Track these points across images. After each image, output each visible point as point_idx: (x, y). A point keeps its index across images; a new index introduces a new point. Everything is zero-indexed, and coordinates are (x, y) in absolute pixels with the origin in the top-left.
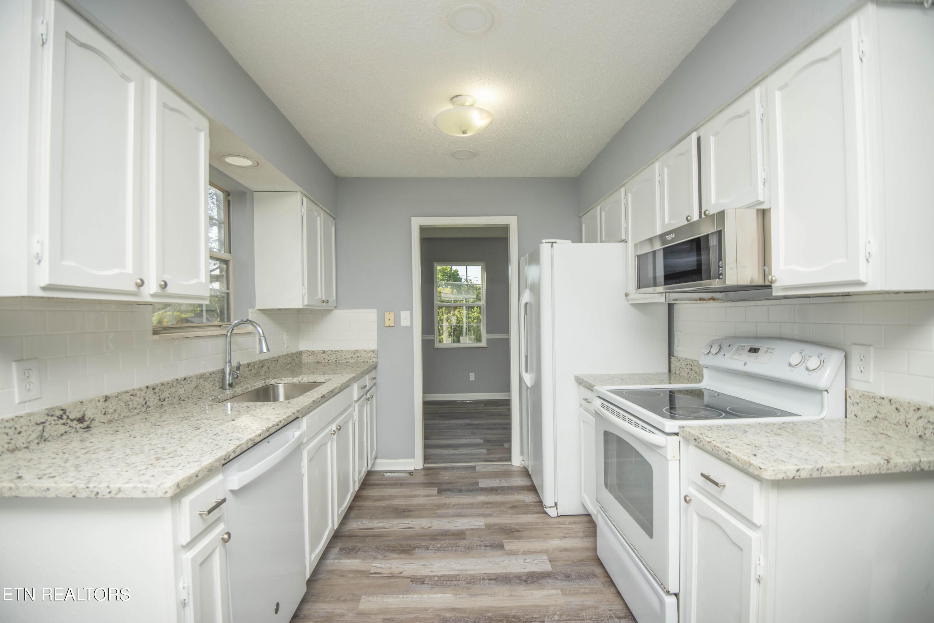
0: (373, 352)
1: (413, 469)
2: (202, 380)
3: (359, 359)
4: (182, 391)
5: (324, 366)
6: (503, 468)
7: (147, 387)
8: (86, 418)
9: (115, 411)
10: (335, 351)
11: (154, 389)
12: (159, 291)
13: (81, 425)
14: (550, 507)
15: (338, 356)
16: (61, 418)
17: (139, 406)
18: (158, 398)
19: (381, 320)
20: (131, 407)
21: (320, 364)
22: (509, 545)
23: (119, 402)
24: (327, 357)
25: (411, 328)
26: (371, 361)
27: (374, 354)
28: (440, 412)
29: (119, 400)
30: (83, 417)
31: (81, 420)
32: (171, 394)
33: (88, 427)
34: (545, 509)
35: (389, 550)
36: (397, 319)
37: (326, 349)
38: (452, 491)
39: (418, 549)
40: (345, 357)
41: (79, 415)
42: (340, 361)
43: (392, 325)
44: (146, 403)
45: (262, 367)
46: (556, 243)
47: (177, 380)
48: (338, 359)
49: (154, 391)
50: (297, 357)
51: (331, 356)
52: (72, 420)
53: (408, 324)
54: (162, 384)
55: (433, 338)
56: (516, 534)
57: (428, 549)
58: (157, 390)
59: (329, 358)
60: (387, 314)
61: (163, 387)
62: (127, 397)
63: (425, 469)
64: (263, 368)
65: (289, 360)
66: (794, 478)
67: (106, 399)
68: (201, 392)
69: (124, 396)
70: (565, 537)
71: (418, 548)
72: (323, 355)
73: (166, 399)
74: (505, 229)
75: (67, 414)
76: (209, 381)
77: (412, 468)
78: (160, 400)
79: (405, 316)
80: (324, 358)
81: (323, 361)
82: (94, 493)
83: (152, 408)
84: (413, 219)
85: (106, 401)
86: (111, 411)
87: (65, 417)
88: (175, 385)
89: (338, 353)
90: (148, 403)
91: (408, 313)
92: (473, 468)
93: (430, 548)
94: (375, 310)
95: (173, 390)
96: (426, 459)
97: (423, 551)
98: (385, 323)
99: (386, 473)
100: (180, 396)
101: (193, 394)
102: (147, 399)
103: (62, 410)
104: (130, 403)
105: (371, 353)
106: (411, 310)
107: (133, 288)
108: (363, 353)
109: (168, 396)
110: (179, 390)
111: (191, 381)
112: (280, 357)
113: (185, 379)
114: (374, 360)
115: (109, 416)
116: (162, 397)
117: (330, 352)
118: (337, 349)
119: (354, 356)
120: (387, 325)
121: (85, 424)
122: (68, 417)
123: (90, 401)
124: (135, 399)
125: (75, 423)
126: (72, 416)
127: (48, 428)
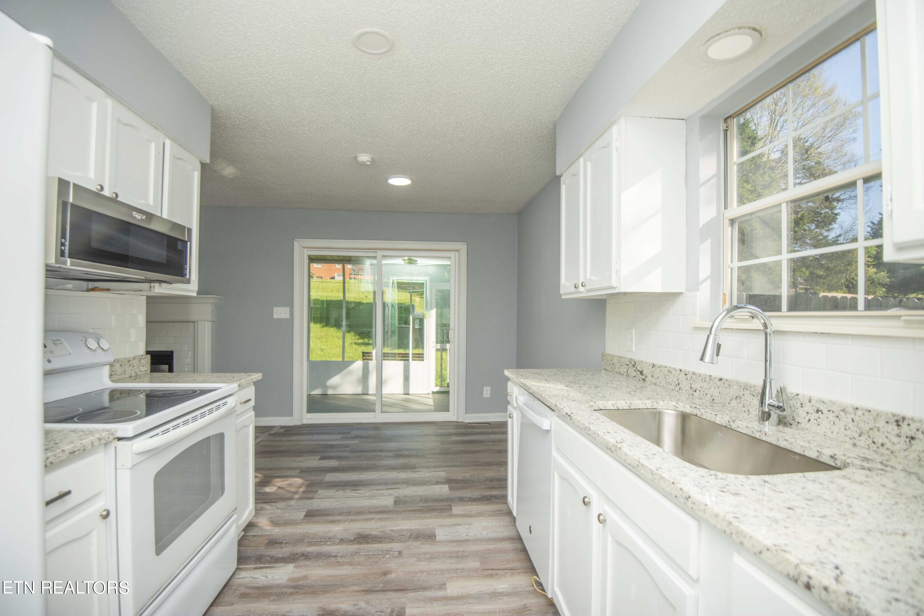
2: (747, 393)
4: (716, 393)
7: (681, 370)
8: (644, 373)
9: (658, 378)
11: (686, 375)
13: (641, 376)
16: (634, 366)
17: (674, 384)
18: (690, 386)
20: (668, 381)
29: (661, 371)
30: (643, 371)
31: (641, 373)
32: (703, 389)
33: (644, 380)
41: (641, 369)
47: (711, 376)
52: (638, 371)
54: (694, 373)
58: (689, 377)
61: (694, 377)
62: (666, 371)
67: (654, 366)
69: (664, 369)
73: (696, 391)
75: (637, 365)
78: (691, 388)
83: (683, 391)
86: (656, 376)
87: (636, 367)
88: (708, 380)
90: (680, 384)
95: (705, 385)
100: (713, 397)
102: (680, 381)
103: (635, 362)
104: (667, 377)
109: (700, 389)
110: (713, 388)
111: (729, 385)
113: (721, 379)
115: (655, 379)
116: (693, 386)
121: (643, 377)
123: (646, 363)
124: (671, 376)
125: (639, 373)
126: (638, 368)
127: (629, 369)
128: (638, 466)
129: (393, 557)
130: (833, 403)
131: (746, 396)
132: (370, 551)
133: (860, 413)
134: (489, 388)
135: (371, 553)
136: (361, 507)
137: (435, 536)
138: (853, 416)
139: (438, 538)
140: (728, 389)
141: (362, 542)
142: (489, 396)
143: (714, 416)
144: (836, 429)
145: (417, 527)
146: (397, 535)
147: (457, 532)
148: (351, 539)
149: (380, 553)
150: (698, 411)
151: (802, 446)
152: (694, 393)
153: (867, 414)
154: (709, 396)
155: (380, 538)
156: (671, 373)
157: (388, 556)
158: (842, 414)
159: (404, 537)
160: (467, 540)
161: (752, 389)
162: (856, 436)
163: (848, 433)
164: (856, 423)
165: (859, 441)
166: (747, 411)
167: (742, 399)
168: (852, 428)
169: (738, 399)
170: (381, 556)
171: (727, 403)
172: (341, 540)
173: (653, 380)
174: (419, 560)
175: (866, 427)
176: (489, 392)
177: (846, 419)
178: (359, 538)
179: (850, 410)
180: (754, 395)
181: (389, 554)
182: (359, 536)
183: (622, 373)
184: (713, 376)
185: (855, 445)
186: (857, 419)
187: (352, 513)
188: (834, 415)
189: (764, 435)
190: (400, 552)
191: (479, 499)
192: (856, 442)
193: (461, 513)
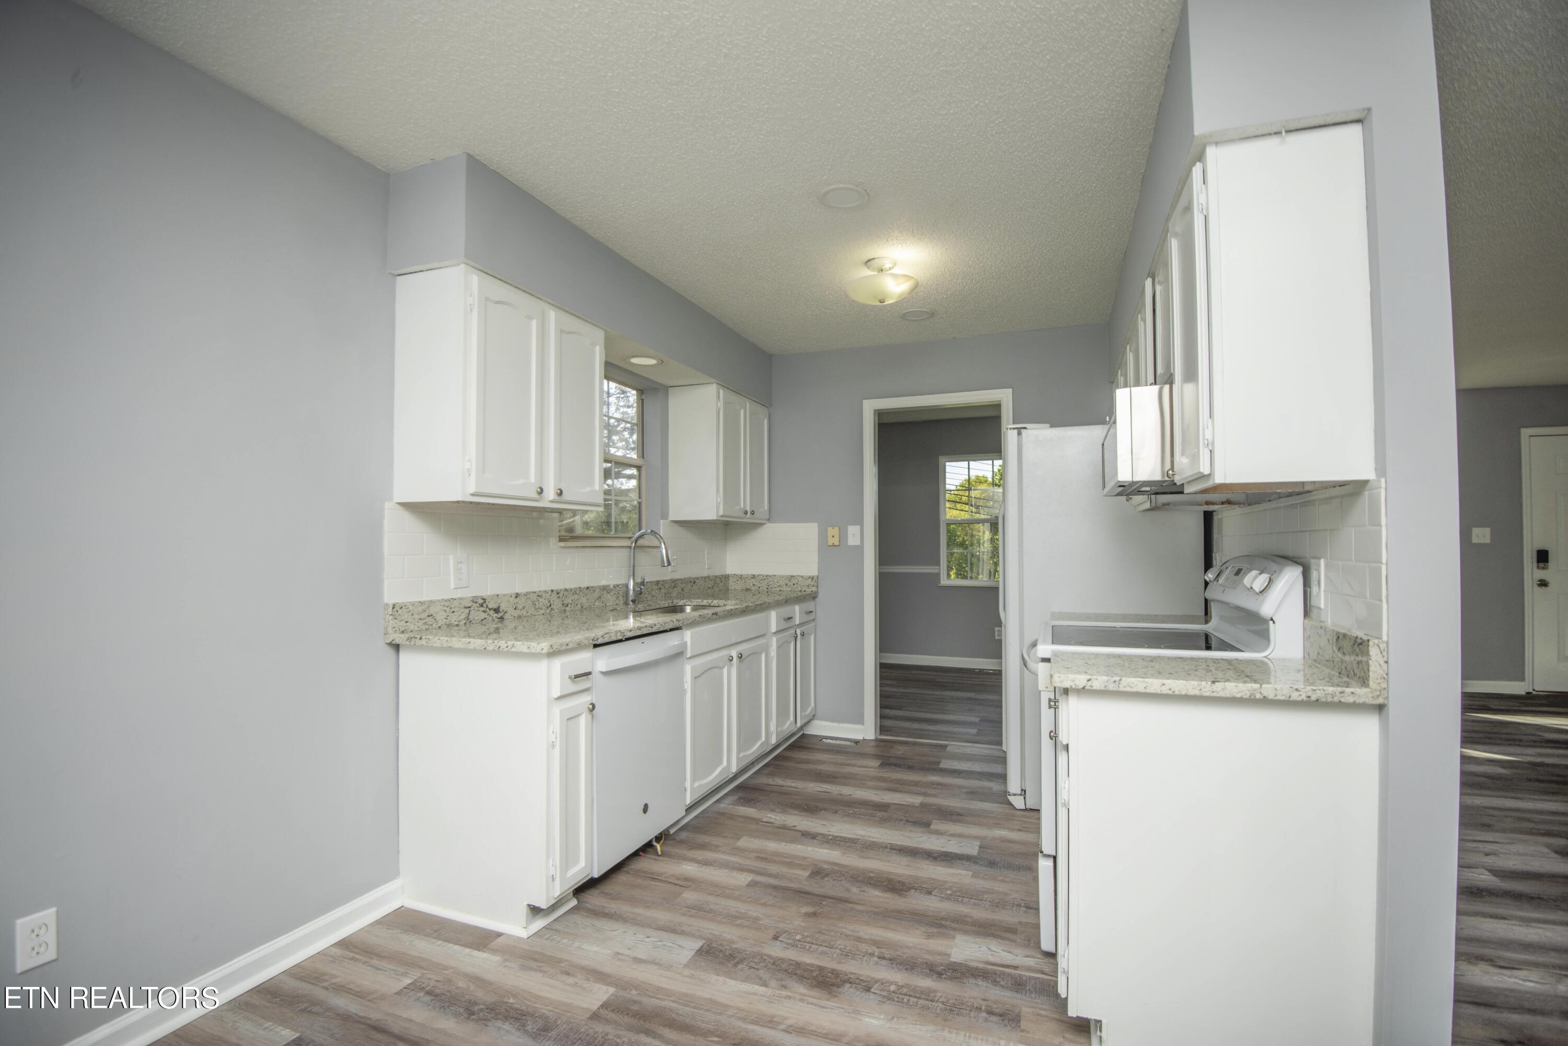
0: (812, 579)
1: (862, 738)
2: (605, 591)
3: (795, 587)
4: (584, 600)
5: (754, 595)
6: (986, 752)
7: (552, 591)
8: (501, 610)
9: (524, 608)
10: (767, 576)
11: (558, 593)
12: (557, 498)
13: (496, 615)
14: (1014, 795)
15: (771, 583)
16: (482, 605)
17: (544, 608)
18: (562, 603)
19: (823, 536)
20: (537, 607)
21: (749, 592)
22: (936, 825)
23: (528, 600)
24: (757, 583)
25: (860, 549)
26: (810, 590)
27: (814, 581)
28: (937, 680)
29: (528, 598)
30: (499, 607)
31: (497, 610)
32: (574, 601)
33: (502, 618)
34: (1008, 796)
35: (870, 884)
36: (843, 536)
37: (756, 573)
38: (900, 767)
39: (914, 891)
40: (779, 584)
41: (495, 606)
42: (773, 589)
43: (837, 543)
44: (550, 606)
46: (1025, 428)
47: (580, 588)
48: (771, 586)
49: (558, 595)
50: (721, 582)
51: (762, 582)
52: (490, 609)
53: (858, 543)
54: (566, 590)
55: (937, 571)
56: (955, 817)
57: (930, 893)
58: (561, 595)
59: (759, 585)
60: (830, 529)
61: (566, 593)
62: (534, 597)
63: (876, 740)
64: (675, 588)
65: (710, 584)
66: (1084, 688)
67: (517, 595)
68: (603, 604)
69: (531, 596)
70: (1020, 830)
71: (915, 889)
72: (753, 580)
73: (569, 605)
74: (997, 406)
75: (487, 603)
76: (612, 594)
77: (859, 737)
78: (563, 604)
79: (853, 532)
80: (754, 585)
81: (753, 588)
82: (497, 647)
83: (555, 611)
84: (865, 402)
85: (516, 597)
86: (521, 607)
87: (485, 606)
88: (577, 592)
89: (771, 579)
90: (552, 606)
91: (858, 528)
92: (945, 746)
93: (933, 893)
94: (816, 525)
95: (576, 597)
96: (883, 729)
97: (922, 895)
98: (827, 541)
99: (826, 739)
101: (596, 604)
102: (551, 602)
103: (483, 599)
104: (537, 603)
105: (810, 580)
106: (860, 522)
107: (535, 495)
108: (800, 579)
109: (571, 602)
110: (582, 597)
111: (594, 591)
112: (697, 578)
113: (588, 588)
114: (814, 589)
115: (518, 611)
116: (565, 602)
117: (761, 577)
118: (769, 574)
119: (789, 583)
120: (830, 543)
121: (500, 615)
122: (487, 606)
123: (505, 595)
124: (541, 600)
125: (492, 612)
126: (490, 606)
127: (472, 612)
135: (823, 946)
137: (699, 950)
139: (698, 944)
141: (830, 975)
147: (658, 949)
149: (808, 946)
154: (579, 606)
155: (796, 975)
156: (542, 597)
157: (798, 937)
172: (868, 990)
173: (517, 613)
183: (456, 623)
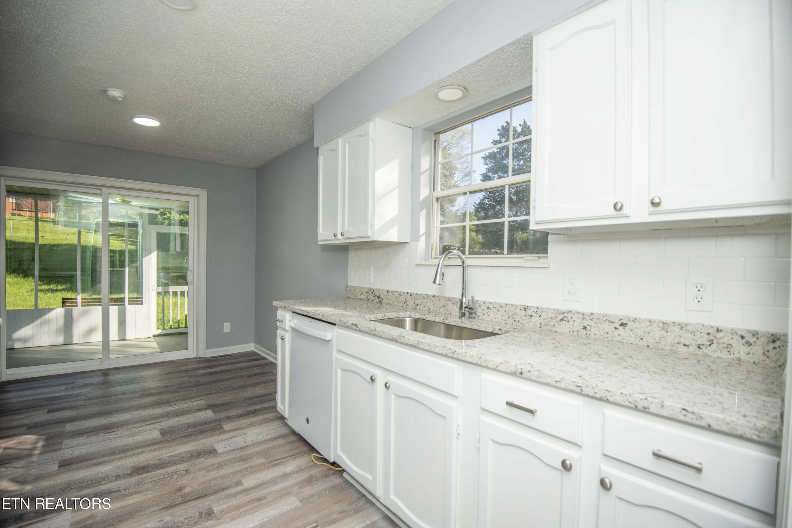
2: (450, 303)
4: (431, 305)
7: (408, 293)
8: (380, 297)
9: (391, 299)
13: (378, 299)
16: (373, 293)
17: (403, 302)
18: (414, 302)
20: (398, 301)
23: (393, 296)
29: (393, 294)
30: (379, 296)
32: (423, 303)
33: (380, 302)
44: (406, 302)
45: (562, 320)
47: (427, 295)
49: (411, 296)
52: (376, 296)
54: (417, 294)
58: (413, 297)
61: (417, 296)
62: (397, 294)
67: (388, 292)
68: (449, 312)
69: (395, 293)
75: (375, 292)
78: (415, 303)
83: (409, 306)
86: (390, 298)
88: (426, 297)
90: (407, 302)
95: (424, 301)
100: (429, 308)
102: (407, 300)
103: (373, 290)
104: (398, 298)
109: (420, 303)
110: (429, 302)
111: (439, 299)
113: (434, 296)
115: (389, 300)
116: (416, 302)
121: (380, 300)
123: (382, 290)
124: (401, 297)
125: (376, 298)
126: (376, 294)
127: (369, 296)
128: (418, 344)
129: (182, 475)
130: (496, 303)
131: (449, 305)
132: (155, 477)
133: (508, 306)
134: (229, 324)
135: (158, 478)
136: (125, 445)
137: (216, 450)
138: (505, 309)
139: (219, 451)
140: (438, 302)
141: (142, 472)
142: (229, 331)
143: (434, 318)
144: (497, 316)
145: (194, 448)
146: (176, 458)
147: (235, 443)
148: (129, 473)
149: (166, 476)
150: (424, 316)
151: (485, 327)
152: (417, 307)
153: (511, 307)
154: (426, 307)
155: (160, 465)
156: (401, 295)
157: (175, 476)
158: (500, 308)
159: (186, 458)
160: (246, 447)
161: (453, 300)
162: (506, 318)
163: (503, 318)
164: (506, 312)
165: (508, 321)
166: (450, 314)
167: (447, 307)
168: (505, 315)
169: (445, 307)
170: (168, 478)
171: (438, 310)
172: (117, 476)
173: (388, 301)
174: (209, 471)
175: (511, 314)
176: (229, 328)
177: (502, 311)
178: (137, 470)
179: (504, 305)
180: (454, 304)
181: (176, 475)
182: (136, 469)
183: (363, 299)
184: (429, 295)
185: (506, 323)
186: (507, 310)
187: (117, 453)
188: (496, 309)
189: (464, 324)
190: (187, 471)
191: (245, 414)
192: (507, 322)
193: (233, 428)
